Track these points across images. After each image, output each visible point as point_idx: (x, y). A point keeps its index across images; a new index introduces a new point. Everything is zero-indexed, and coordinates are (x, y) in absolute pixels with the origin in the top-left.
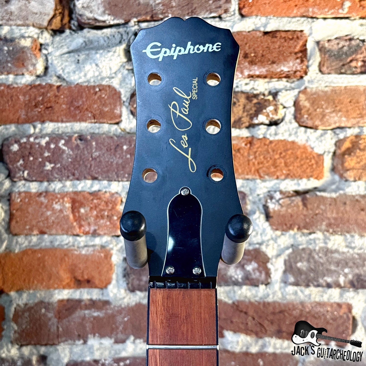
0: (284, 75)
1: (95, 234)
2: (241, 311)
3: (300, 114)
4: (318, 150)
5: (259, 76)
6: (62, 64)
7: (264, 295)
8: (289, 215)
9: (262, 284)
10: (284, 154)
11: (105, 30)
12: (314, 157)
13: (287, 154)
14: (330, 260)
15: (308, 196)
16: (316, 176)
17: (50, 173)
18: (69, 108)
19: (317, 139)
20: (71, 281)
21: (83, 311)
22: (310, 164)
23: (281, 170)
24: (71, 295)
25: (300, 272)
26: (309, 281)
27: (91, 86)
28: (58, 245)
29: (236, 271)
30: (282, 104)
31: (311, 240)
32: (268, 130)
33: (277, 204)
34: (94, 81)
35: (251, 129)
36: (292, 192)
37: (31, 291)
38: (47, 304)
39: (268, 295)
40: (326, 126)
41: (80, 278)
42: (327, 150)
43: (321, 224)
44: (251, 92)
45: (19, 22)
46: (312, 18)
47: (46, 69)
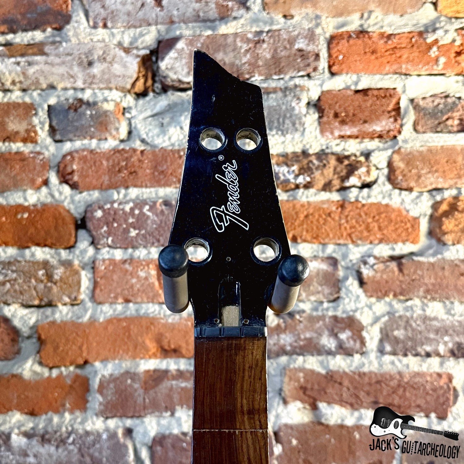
0: (376, 135)
2: (335, 382)
3: (394, 175)
4: (414, 213)
5: (350, 137)
6: (145, 128)
7: (360, 365)
8: (384, 282)
9: (357, 353)
10: (377, 217)
12: (409, 221)
13: (380, 217)
14: (428, 327)
15: (404, 261)
16: (411, 240)
17: (134, 240)
18: (153, 173)
19: (413, 201)
20: (157, 350)
21: (170, 382)
22: (405, 227)
23: (375, 235)
24: (158, 365)
25: (397, 341)
26: (407, 350)
27: (175, 150)
28: (144, 313)
29: (329, 340)
30: (375, 166)
31: (408, 307)
32: (360, 192)
33: (371, 269)
34: (179, 145)
35: (342, 192)
36: (386, 258)
37: (117, 362)
38: (133, 375)
39: (364, 365)
40: (421, 188)
41: (166, 347)
42: (422, 213)
43: (419, 291)
44: (342, 153)
45: (102, 86)
46: (406, 75)
47: (130, 133)
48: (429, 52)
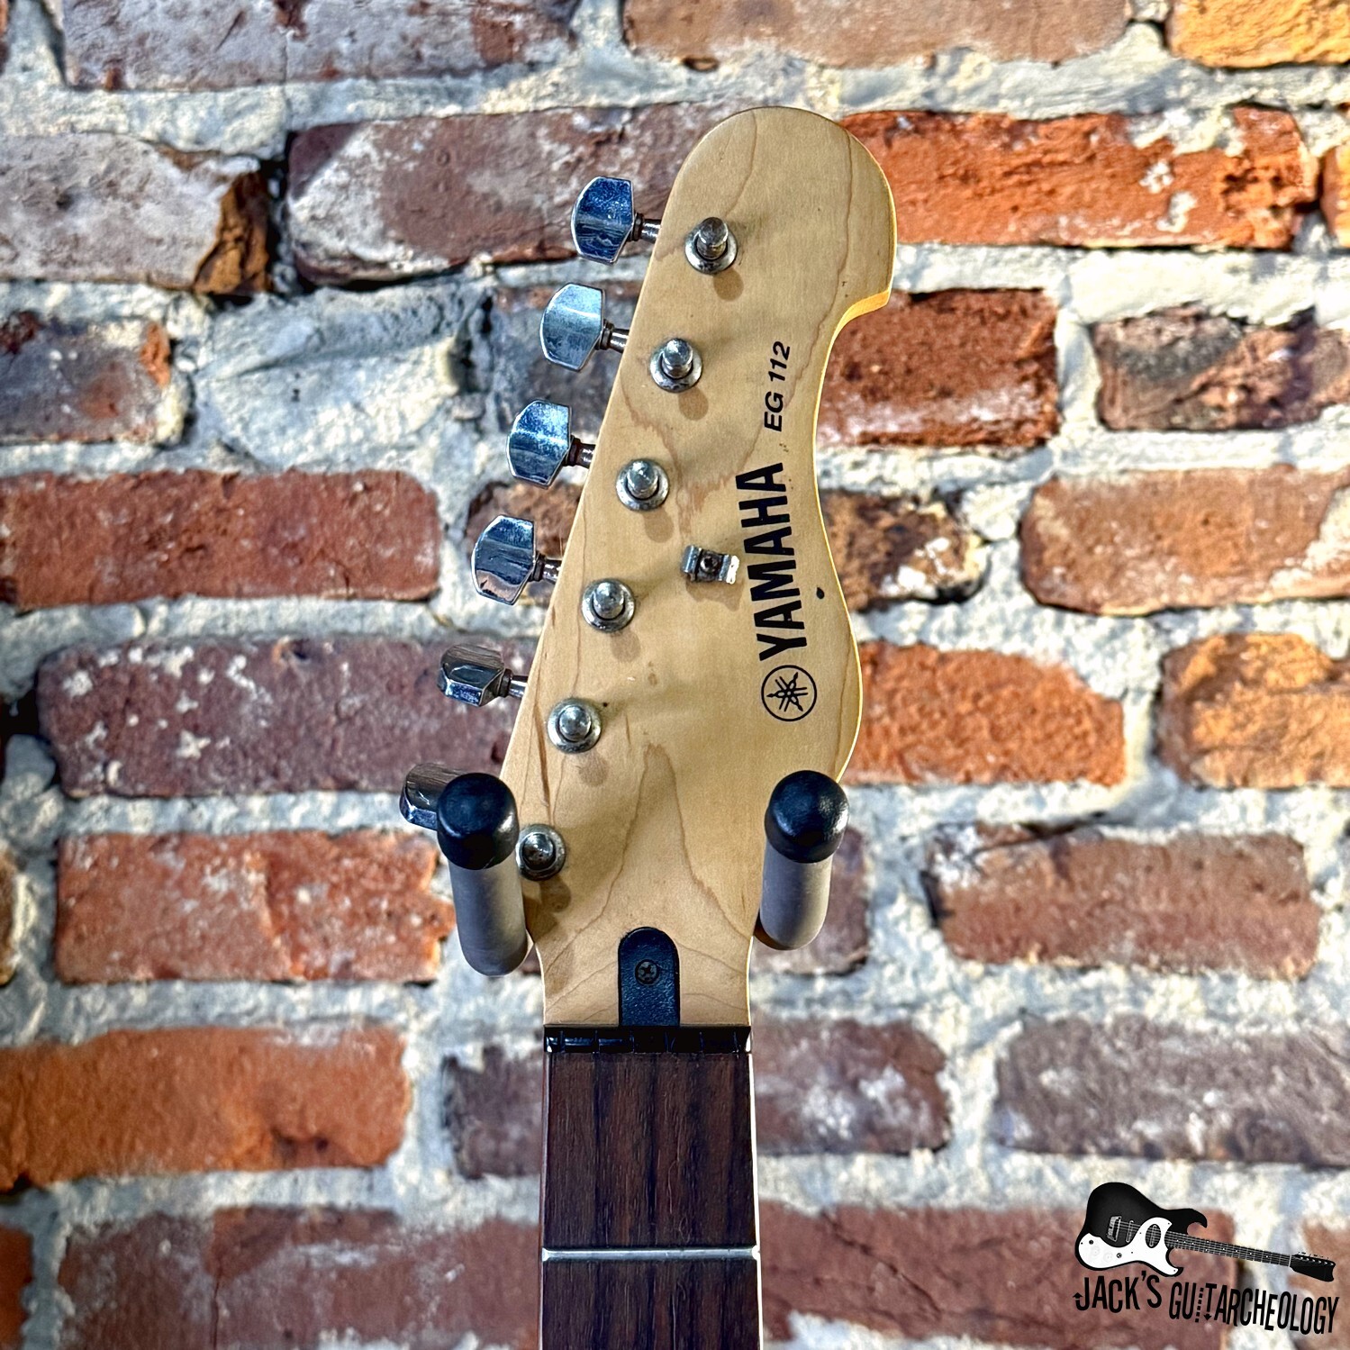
0: (981, 435)
1: (346, 977)
2: (851, 1244)
3: (1039, 562)
4: (1104, 684)
5: (897, 440)
6: (242, 405)
7: (928, 1186)
8: (1011, 908)
9: (922, 1146)
10: (987, 698)
11: (385, 294)
12: (1089, 709)
13: (997, 698)
14: (1152, 1060)
15: (1072, 840)
16: (1098, 773)
17: (195, 769)
18: (263, 550)
19: (1098, 646)
20: (262, 1141)
21: (301, 1249)
22: (1077, 731)
23: (981, 754)
24: (262, 1193)
25: (1049, 1102)
26: (1082, 1135)
27: (337, 476)
28: (220, 1016)
29: (829, 1103)
30: (977, 532)
31: (1085, 991)
32: (932, 617)
33: (968, 866)
34: (348, 460)
35: (877, 616)
36: (1016, 828)
37: (125, 1180)
38: (177, 1225)
39: (943, 1187)
40: (1127, 605)
41: (293, 1131)
42: (1132, 685)
43: (1121, 938)
44: (874, 489)
45: (102, 271)
46: (1069, 247)
47: (189, 421)
48: (1143, 176)
